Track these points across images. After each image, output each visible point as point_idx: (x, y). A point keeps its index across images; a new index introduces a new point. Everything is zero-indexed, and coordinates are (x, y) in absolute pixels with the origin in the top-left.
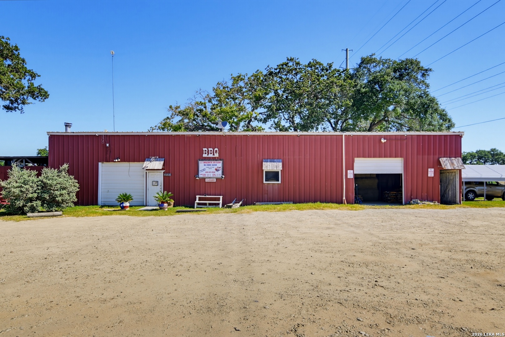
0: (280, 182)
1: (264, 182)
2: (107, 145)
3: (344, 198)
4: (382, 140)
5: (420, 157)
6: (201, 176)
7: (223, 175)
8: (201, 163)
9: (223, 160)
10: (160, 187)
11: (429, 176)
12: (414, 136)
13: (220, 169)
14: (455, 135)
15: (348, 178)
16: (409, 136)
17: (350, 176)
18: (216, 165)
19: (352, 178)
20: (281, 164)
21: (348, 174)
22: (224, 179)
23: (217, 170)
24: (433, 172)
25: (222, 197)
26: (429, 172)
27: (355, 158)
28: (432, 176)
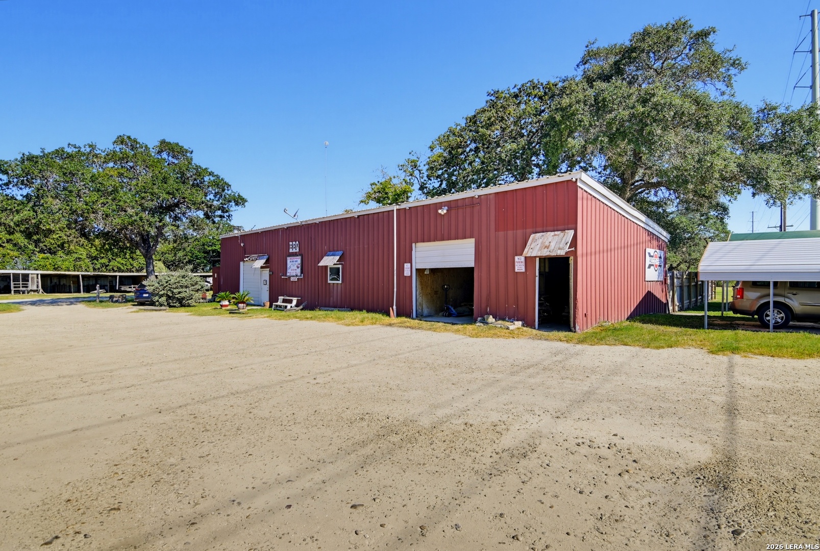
0: (340, 282)
1: (329, 282)
2: (242, 245)
3: (395, 307)
4: (440, 211)
5: (501, 234)
6: (288, 274)
7: (302, 272)
8: (288, 258)
9: (302, 256)
10: (268, 286)
11: (516, 270)
12: (491, 196)
13: (299, 266)
14: (566, 182)
15: (405, 275)
16: (482, 196)
17: (407, 273)
18: (297, 261)
19: (409, 275)
20: (338, 258)
21: (405, 270)
22: (302, 277)
23: (298, 267)
24: (524, 264)
25: (298, 300)
26: (516, 264)
27: (414, 245)
28: (521, 271)
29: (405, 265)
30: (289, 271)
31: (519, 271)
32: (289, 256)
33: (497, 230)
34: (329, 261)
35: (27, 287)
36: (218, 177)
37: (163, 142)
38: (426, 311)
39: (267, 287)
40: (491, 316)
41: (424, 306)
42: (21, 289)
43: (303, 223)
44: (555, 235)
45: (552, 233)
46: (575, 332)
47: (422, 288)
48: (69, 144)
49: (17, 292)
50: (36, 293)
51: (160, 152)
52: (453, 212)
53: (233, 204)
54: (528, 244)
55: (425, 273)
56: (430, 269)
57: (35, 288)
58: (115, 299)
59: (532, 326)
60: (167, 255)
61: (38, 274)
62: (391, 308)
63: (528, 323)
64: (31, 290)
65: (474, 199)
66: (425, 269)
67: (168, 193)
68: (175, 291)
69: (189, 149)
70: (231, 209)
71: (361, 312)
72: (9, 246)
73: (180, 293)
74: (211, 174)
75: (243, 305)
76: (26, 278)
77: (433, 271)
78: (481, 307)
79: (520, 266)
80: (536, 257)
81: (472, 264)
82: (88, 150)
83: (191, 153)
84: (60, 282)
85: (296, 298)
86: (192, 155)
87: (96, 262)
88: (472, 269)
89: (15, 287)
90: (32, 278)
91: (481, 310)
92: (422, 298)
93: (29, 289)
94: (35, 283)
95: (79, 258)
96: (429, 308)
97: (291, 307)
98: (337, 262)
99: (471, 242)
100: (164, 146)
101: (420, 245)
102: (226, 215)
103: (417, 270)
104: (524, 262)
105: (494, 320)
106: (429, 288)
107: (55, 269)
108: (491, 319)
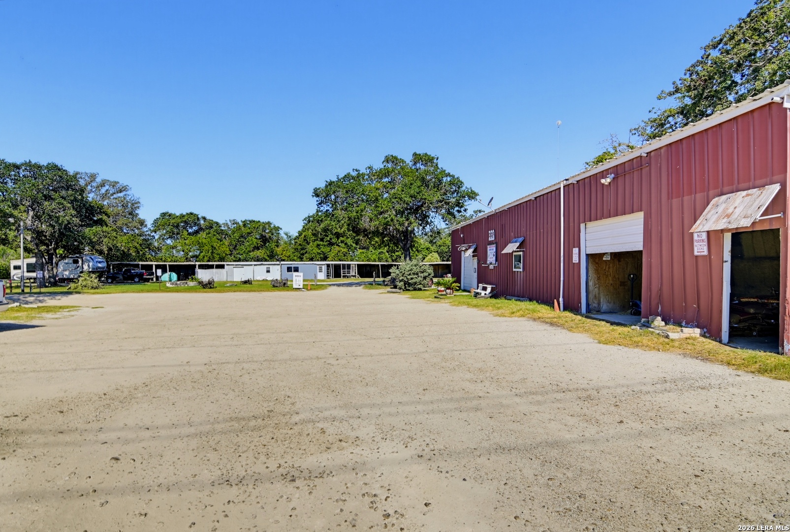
0: (522, 270)
1: (514, 270)
2: (462, 236)
3: (561, 299)
4: (603, 181)
5: (675, 202)
6: (488, 262)
7: (496, 260)
8: (488, 246)
9: (496, 243)
10: (476, 273)
11: (696, 253)
12: (662, 151)
13: (495, 254)
14: (768, 106)
15: (574, 262)
16: (652, 153)
17: (575, 259)
18: (493, 250)
19: (578, 262)
20: (518, 244)
21: (573, 255)
22: (497, 265)
23: (494, 256)
24: (706, 243)
25: (492, 288)
26: (695, 244)
27: (582, 226)
28: (702, 254)
29: (574, 249)
30: (489, 259)
31: (699, 254)
32: (489, 244)
33: (670, 197)
34: (511, 248)
35: (350, 273)
36: (453, 176)
37: (415, 154)
38: (604, 307)
39: (476, 275)
40: (659, 318)
41: (602, 300)
42: (346, 274)
43: (497, 211)
44: (748, 195)
45: (744, 193)
46: (782, 354)
47: (599, 278)
48: (353, 170)
49: (344, 277)
50: (354, 278)
51: (415, 164)
52: (620, 180)
53: (467, 198)
54: (704, 213)
55: (604, 259)
56: (611, 253)
57: (354, 274)
58: (386, 283)
59: (716, 337)
60: (442, 247)
61: (355, 264)
62: (555, 300)
63: (711, 332)
64: (352, 276)
65: (643, 159)
66: (604, 254)
67: (411, 197)
68: (409, 277)
69: (436, 157)
70: (465, 204)
71: (531, 303)
72: (343, 245)
73: (412, 279)
74: (448, 175)
75: (449, 290)
76: (349, 266)
77: (616, 256)
78: (650, 304)
79: (700, 248)
80: (722, 231)
81: (640, 247)
82: (368, 171)
83: (437, 159)
84: (371, 270)
85: (491, 286)
86: (438, 161)
87: (393, 254)
88: (641, 252)
89: (343, 273)
90: (353, 267)
91: (650, 308)
92: (599, 289)
93: (351, 274)
94: (354, 271)
95: (382, 252)
96: (610, 303)
97: (485, 294)
98: (517, 248)
99: (639, 217)
100: (417, 158)
101: (590, 225)
102: (462, 209)
103: (587, 255)
104: (706, 240)
105: (663, 323)
106: (610, 278)
107: (368, 260)
108: (658, 322)
